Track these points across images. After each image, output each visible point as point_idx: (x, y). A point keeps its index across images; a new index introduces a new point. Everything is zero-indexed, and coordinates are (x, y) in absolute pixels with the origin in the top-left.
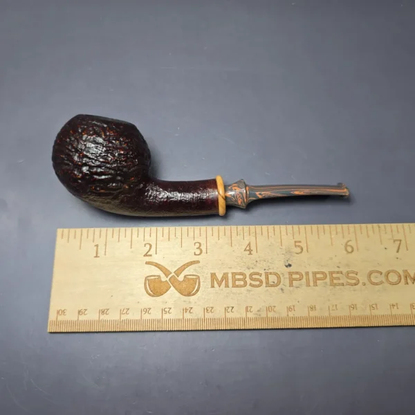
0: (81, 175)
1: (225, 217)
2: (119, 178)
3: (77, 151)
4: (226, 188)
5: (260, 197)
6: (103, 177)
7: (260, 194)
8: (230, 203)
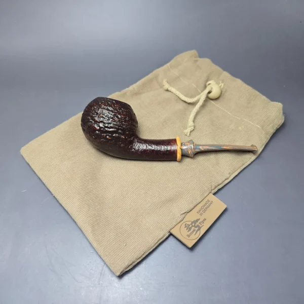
0: (98, 128)
1: (180, 161)
2: (120, 131)
3: (97, 114)
4: (182, 144)
5: (202, 149)
6: (111, 130)
7: (202, 148)
8: (184, 152)
